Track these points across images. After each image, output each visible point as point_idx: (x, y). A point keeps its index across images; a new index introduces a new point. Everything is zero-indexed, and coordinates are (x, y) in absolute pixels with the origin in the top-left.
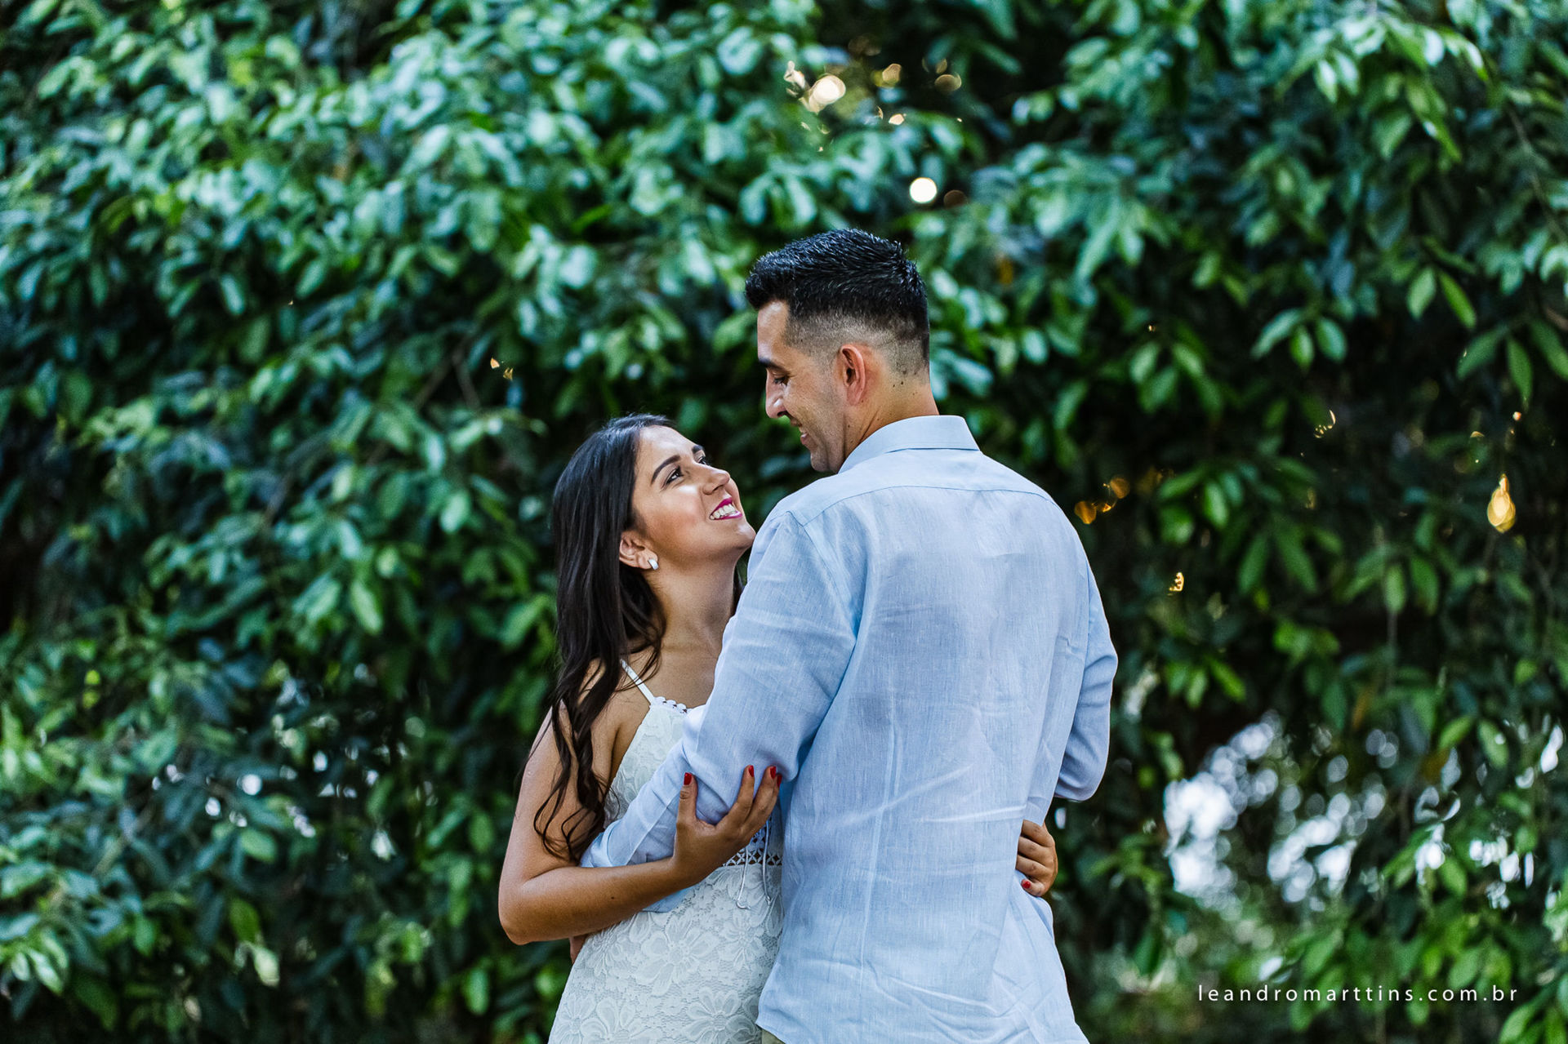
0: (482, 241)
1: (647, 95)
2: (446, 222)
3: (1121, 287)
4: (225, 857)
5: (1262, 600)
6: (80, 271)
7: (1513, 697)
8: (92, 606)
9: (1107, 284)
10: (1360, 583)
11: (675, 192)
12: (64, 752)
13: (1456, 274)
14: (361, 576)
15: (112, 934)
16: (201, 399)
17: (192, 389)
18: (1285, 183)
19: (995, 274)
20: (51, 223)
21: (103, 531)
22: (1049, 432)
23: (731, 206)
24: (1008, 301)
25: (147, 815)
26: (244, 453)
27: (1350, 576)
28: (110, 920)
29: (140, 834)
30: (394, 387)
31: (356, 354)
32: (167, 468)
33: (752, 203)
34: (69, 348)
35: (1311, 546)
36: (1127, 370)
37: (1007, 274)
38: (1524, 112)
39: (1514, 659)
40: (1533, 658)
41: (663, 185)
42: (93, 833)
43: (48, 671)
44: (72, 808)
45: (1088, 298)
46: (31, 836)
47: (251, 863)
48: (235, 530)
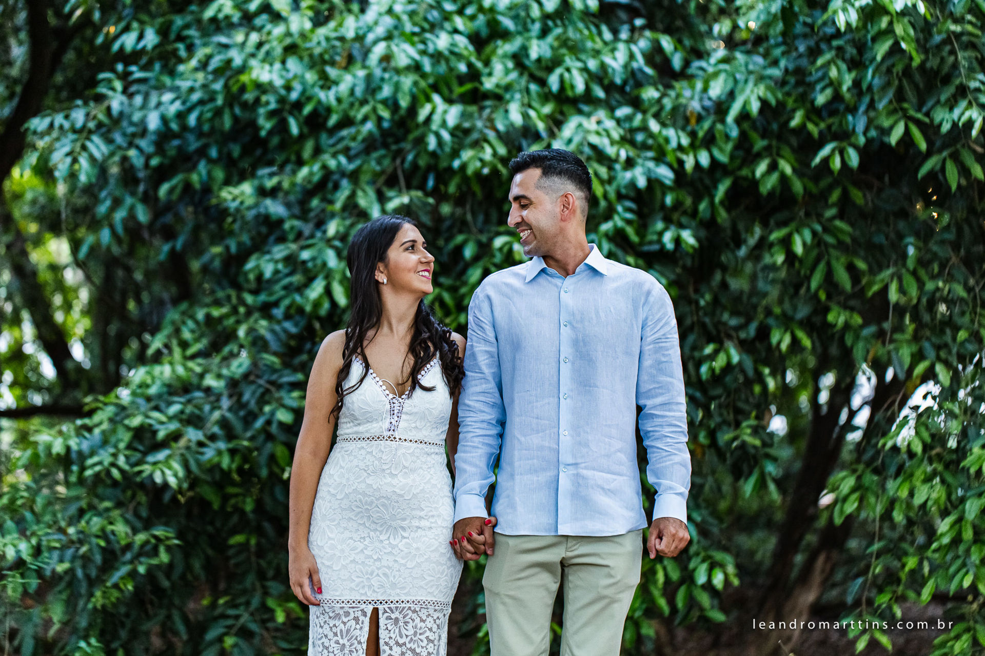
0: (404, 103)
1: (508, 23)
2: (386, 91)
3: (754, 127)
4: (269, 422)
5: (823, 296)
6: (218, 113)
7: (955, 350)
8: (223, 289)
9: (746, 125)
10: (876, 288)
11: (514, 75)
12: (196, 366)
13: (918, 123)
14: (338, 277)
15: (210, 460)
16: (274, 181)
17: (271, 175)
18: (833, 73)
19: (687, 120)
20: (204, 86)
21: (227, 248)
22: (712, 203)
23: (543, 83)
24: (693, 135)
25: (235, 399)
26: (296, 210)
27: (870, 284)
28: (209, 453)
29: (230, 409)
30: (365, 178)
31: (350, 159)
32: (258, 216)
33: (553, 81)
34: (214, 153)
35: (851, 268)
36: (753, 173)
37: (693, 121)
38: (958, 36)
39: (956, 329)
40: (967, 329)
41: (507, 72)
42: (207, 408)
43: (197, 322)
44: (198, 394)
45: (734, 133)
46: (174, 409)
47: (281, 424)
48: (281, 251)
